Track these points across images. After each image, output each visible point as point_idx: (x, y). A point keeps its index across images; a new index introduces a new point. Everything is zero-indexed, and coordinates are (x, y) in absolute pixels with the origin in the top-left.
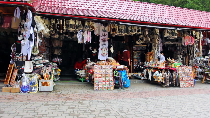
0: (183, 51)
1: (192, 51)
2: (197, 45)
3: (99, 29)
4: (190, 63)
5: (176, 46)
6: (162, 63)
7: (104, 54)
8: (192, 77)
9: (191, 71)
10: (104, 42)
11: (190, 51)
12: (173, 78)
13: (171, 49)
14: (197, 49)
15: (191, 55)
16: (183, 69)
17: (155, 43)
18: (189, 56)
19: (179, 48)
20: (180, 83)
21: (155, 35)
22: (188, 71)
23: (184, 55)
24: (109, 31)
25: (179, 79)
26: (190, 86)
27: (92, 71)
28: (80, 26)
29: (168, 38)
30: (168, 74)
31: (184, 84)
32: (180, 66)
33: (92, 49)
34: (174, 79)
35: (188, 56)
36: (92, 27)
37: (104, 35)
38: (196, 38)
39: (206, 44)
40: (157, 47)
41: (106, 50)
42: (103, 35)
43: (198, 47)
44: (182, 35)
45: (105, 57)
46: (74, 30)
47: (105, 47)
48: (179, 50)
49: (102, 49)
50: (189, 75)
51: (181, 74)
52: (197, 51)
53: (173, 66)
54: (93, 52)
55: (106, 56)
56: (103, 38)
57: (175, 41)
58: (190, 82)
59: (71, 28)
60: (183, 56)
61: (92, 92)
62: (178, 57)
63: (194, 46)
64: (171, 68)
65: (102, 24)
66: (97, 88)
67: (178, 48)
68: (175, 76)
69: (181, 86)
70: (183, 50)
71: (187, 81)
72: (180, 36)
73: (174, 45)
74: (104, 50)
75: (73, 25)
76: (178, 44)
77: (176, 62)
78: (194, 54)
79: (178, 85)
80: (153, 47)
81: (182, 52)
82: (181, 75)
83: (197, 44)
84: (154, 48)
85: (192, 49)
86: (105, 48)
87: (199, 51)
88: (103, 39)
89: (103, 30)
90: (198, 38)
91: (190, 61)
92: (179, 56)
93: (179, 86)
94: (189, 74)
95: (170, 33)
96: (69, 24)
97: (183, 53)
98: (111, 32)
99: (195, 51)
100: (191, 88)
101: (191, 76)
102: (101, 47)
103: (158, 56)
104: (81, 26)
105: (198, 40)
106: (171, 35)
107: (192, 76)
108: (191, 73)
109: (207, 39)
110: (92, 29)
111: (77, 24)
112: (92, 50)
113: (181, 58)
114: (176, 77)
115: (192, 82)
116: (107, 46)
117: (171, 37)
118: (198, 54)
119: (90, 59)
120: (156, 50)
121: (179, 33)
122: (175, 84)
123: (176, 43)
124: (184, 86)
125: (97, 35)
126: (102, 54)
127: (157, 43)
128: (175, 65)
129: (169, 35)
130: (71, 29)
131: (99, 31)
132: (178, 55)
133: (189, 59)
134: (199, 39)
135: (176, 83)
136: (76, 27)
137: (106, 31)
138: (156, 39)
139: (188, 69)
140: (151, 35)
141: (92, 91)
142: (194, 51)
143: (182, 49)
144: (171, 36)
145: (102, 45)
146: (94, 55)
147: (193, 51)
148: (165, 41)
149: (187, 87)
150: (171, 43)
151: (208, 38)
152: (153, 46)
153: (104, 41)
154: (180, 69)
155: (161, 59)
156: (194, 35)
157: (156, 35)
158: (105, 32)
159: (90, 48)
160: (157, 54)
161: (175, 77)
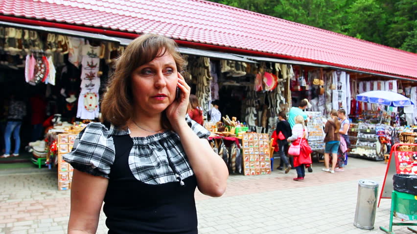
0: (258, 101)
1: (274, 102)
2: (283, 89)
3: (80, 51)
4: (269, 124)
5: (246, 89)
6: (212, 126)
7: (90, 105)
8: (267, 154)
9: (265, 143)
10: (91, 80)
11: (270, 101)
12: (231, 157)
13: (236, 95)
14: (283, 98)
15: (272, 109)
16: (251, 139)
17: (201, 84)
18: (268, 111)
19: (252, 94)
20: (245, 167)
21: (202, 67)
22: (261, 143)
23: (260, 108)
24: (102, 57)
25: (242, 159)
26: (263, 172)
27: (55, 146)
28: (33, 43)
29: (228, 75)
30: (222, 149)
31: (251, 168)
32: (247, 132)
33: (66, 92)
34: (234, 160)
35: (266, 111)
36: (62, 46)
37: (90, 64)
38: (281, 76)
39: (299, 88)
40: (205, 92)
41: (96, 98)
42: (88, 65)
43: (285, 94)
44: (254, 69)
45: (94, 112)
46: (20, 52)
47: (92, 91)
48: (250, 98)
49: (85, 96)
50: (262, 150)
51: (246, 149)
52: (281, 102)
53: (232, 132)
54: (68, 100)
55: (96, 111)
56: (90, 71)
57: (244, 81)
58: (264, 164)
59: (10, 46)
60: (257, 111)
61: (50, 195)
62: (248, 112)
63: (277, 91)
64: (228, 136)
65: (88, 42)
66: (65, 184)
67: (250, 93)
68: (234, 153)
69: (246, 172)
70: (258, 98)
71: (258, 162)
72: (251, 71)
73: (241, 88)
74: (91, 98)
75: (16, 40)
76: (249, 87)
77: (239, 126)
78: (277, 107)
79: (240, 170)
80: (199, 92)
81: (256, 102)
82: (246, 151)
83: (282, 87)
84: (200, 95)
85: (273, 96)
86: (94, 93)
87: (286, 101)
88: (89, 74)
89: (89, 54)
90: (285, 76)
91: (271, 119)
92: (251, 109)
93: (243, 173)
94: (263, 148)
95: (233, 65)
96: (7, 37)
97: (257, 105)
98: (107, 59)
99: (279, 102)
100: (265, 177)
101: (265, 153)
102: (84, 91)
103: (208, 110)
104: (37, 43)
105: (285, 81)
106: (233, 69)
107: (267, 152)
108: (266, 146)
109: (300, 79)
110: (63, 51)
111: (26, 37)
112: (65, 95)
113: (253, 113)
114: (237, 156)
115: (268, 163)
116: (96, 89)
117: (235, 73)
118: (283, 108)
119: (60, 115)
120: (202, 98)
121: (249, 67)
122: (234, 168)
123: (244, 84)
124: (251, 173)
125: (76, 65)
126: (86, 107)
127: (206, 84)
128: (236, 130)
129: (229, 68)
130: (12, 49)
131: (80, 56)
132: (249, 109)
133: (268, 116)
134: (287, 79)
135: (237, 166)
136: (22, 43)
137: (95, 56)
138: (204, 77)
139: (261, 139)
140: (196, 66)
141: (53, 192)
142: (277, 101)
143: (257, 96)
144: (233, 71)
145: (87, 86)
146: (69, 108)
147: (275, 100)
148: (224, 80)
149: (258, 174)
150: (235, 84)
151: (303, 78)
152: (198, 90)
153: (91, 77)
154: (246, 140)
155: (213, 116)
156: (278, 70)
157: (203, 69)
158: (94, 59)
159: (63, 91)
160: (205, 107)
161: (235, 155)
